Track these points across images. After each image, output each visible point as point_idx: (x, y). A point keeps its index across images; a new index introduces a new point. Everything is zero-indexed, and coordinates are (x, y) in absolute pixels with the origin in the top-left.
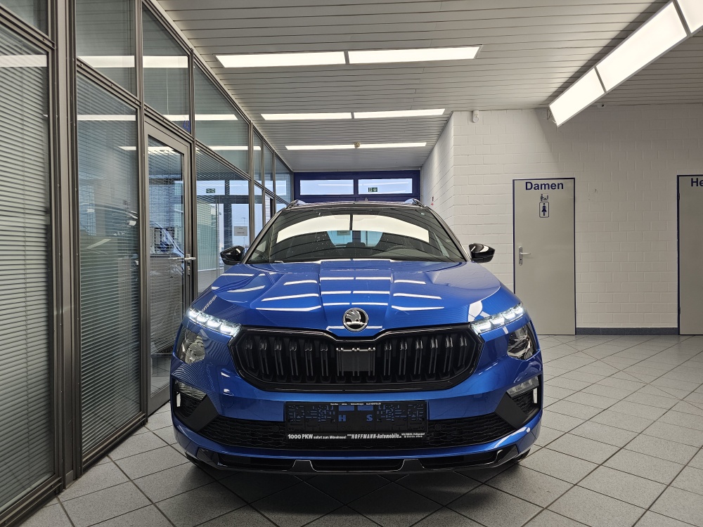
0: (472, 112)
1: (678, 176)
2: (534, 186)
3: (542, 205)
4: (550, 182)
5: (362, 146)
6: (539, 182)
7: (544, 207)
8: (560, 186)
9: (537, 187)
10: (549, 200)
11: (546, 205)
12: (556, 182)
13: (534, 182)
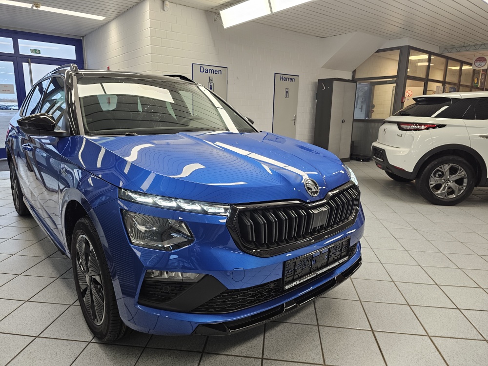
0: (163, 1)
1: (275, 73)
2: (205, 70)
3: (210, 85)
4: (215, 69)
5: (43, 8)
6: (209, 68)
7: (211, 86)
8: (220, 72)
9: (207, 71)
10: (214, 81)
11: (212, 85)
12: (218, 69)
13: (205, 67)
